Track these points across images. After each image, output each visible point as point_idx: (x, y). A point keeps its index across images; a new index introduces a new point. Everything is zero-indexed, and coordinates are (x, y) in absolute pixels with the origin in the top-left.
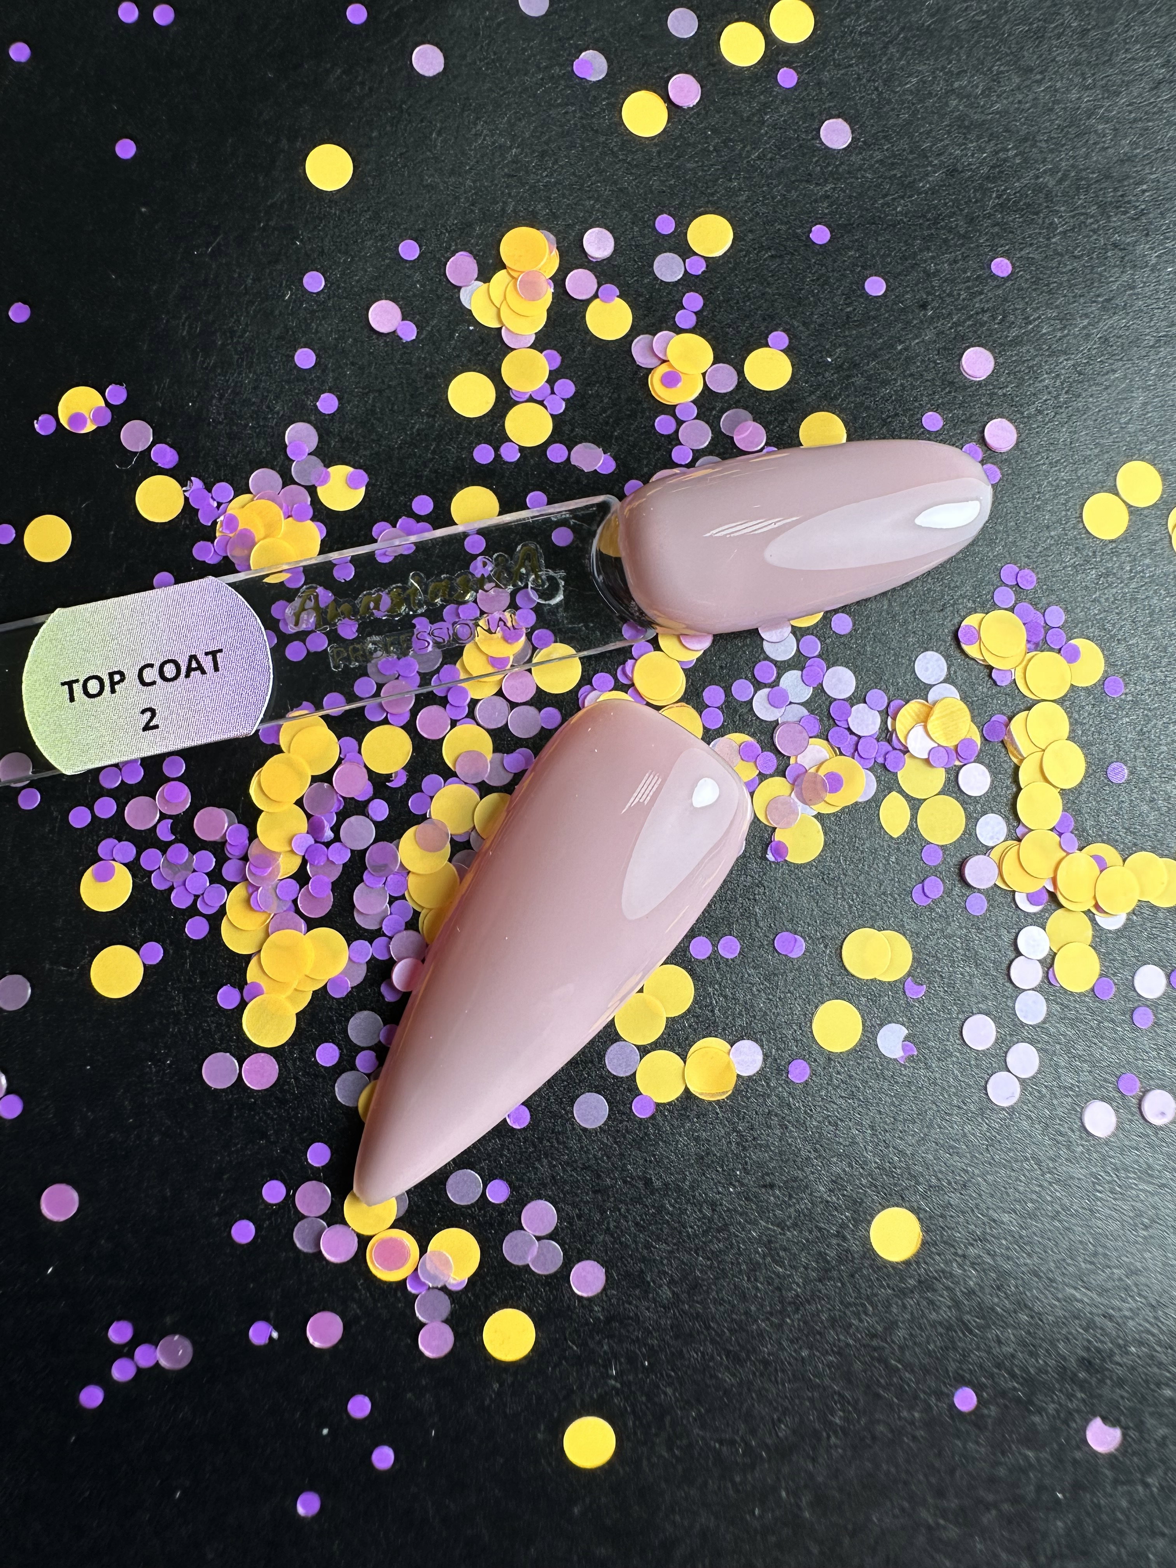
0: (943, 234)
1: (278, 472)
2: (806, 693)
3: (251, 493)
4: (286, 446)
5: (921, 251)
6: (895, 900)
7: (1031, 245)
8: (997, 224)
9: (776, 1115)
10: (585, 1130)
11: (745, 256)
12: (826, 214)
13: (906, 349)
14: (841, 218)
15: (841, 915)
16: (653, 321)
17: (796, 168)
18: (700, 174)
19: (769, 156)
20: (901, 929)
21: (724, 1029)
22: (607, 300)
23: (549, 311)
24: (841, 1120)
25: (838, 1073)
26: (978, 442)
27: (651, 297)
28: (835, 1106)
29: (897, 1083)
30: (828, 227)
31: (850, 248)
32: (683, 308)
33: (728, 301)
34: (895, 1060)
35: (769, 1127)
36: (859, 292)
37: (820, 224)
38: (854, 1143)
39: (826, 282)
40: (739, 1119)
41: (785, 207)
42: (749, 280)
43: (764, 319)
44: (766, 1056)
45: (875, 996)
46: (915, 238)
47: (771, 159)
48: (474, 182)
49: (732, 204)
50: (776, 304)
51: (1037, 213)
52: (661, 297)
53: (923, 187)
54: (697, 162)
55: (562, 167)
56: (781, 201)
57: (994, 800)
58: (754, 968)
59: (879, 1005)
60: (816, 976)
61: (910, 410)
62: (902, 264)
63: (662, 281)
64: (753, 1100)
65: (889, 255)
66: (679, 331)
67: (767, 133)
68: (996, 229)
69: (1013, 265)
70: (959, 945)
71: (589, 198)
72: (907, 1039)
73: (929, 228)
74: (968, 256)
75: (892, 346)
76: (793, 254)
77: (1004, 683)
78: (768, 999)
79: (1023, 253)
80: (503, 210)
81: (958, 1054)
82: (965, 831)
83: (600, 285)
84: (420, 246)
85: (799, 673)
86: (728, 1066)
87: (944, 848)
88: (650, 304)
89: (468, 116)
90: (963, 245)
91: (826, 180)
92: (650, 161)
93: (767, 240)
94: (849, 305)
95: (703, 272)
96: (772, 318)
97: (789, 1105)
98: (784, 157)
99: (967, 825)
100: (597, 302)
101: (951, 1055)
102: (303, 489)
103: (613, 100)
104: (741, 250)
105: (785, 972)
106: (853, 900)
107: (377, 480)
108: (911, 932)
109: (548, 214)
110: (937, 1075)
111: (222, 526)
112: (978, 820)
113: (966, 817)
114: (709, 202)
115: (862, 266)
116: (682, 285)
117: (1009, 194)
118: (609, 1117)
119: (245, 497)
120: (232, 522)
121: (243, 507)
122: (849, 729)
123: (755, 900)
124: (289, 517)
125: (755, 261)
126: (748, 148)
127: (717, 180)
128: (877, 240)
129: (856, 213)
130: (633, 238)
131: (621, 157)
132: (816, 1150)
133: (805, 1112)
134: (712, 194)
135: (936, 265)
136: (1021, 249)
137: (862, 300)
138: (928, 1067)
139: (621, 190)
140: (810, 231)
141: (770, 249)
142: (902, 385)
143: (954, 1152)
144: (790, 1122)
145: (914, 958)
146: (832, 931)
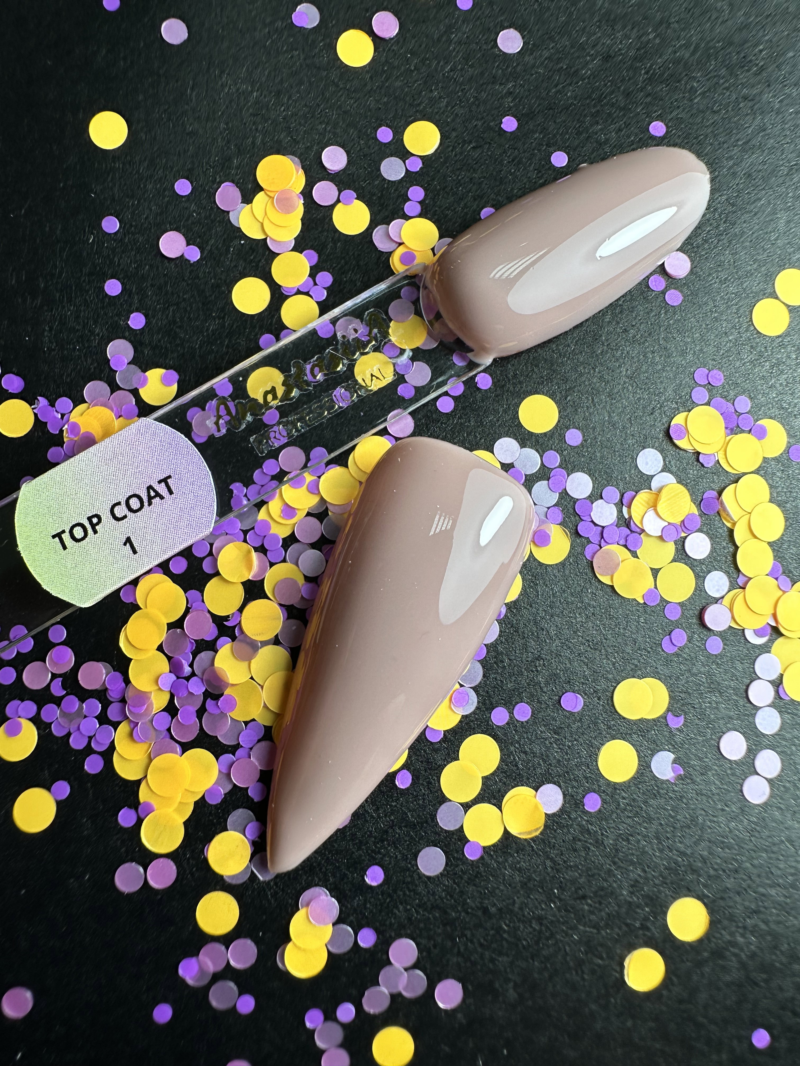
0: (607, 110)
1: (106, 382)
2: (554, 498)
3: (86, 402)
4: (109, 360)
5: (592, 126)
6: (649, 652)
7: (678, 107)
8: (649, 95)
9: (579, 840)
10: (429, 878)
11: (452, 151)
14: (524, 108)
15: (607, 671)
20: (656, 675)
21: (528, 779)
22: (348, 203)
23: (302, 220)
24: (632, 836)
25: (624, 798)
26: (659, 273)
27: (382, 195)
28: (625, 826)
30: (515, 117)
31: (534, 132)
32: (409, 200)
33: (444, 189)
34: (668, 780)
36: (547, 167)
38: (644, 853)
39: (520, 162)
40: (551, 848)
43: (475, 200)
45: (644, 732)
46: (585, 116)
49: (436, 110)
51: (679, 82)
53: (585, 73)
56: (473, 103)
57: (715, 560)
58: (545, 726)
59: (648, 738)
60: (596, 724)
62: (578, 139)
63: (389, 181)
64: (559, 831)
65: (567, 133)
68: (649, 99)
69: (666, 125)
70: (704, 680)
72: (674, 762)
73: (595, 106)
74: (629, 124)
77: (709, 464)
79: (672, 115)
80: (253, 143)
81: (716, 768)
83: (340, 192)
84: (191, 183)
85: (546, 482)
86: (536, 807)
87: (681, 604)
88: (382, 201)
89: (215, 71)
90: (624, 115)
91: (508, 80)
92: (365, 85)
93: (467, 134)
94: (540, 177)
97: (588, 832)
99: (697, 583)
101: (710, 770)
102: (127, 393)
103: (328, 41)
104: (449, 147)
105: (569, 725)
106: (615, 658)
107: (185, 377)
108: (665, 675)
109: (289, 141)
111: (67, 432)
112: (705, 578)
113: (695, 576)
114: (417, 111)
115: (547, 145)
117: (655, 70)
118: (447, 864)
119: (82, 407)
120: (75, 428)
121: (82, 415)
122: (592, 521)
123: (537, 671)
124: (120, 417)
125: (461, 153)
127: (421, 92)
128: (555, 122)
130: (361, 149)
132: (615, 863)
133: (602, 834)
136: (672, 112)
137: (550, 172)
138: (694, 782)
139: (345, 112)
140: (501, 123)
143: (725, 846)
144: (590, 844)
145: (670, 697)
146: (602, 685)
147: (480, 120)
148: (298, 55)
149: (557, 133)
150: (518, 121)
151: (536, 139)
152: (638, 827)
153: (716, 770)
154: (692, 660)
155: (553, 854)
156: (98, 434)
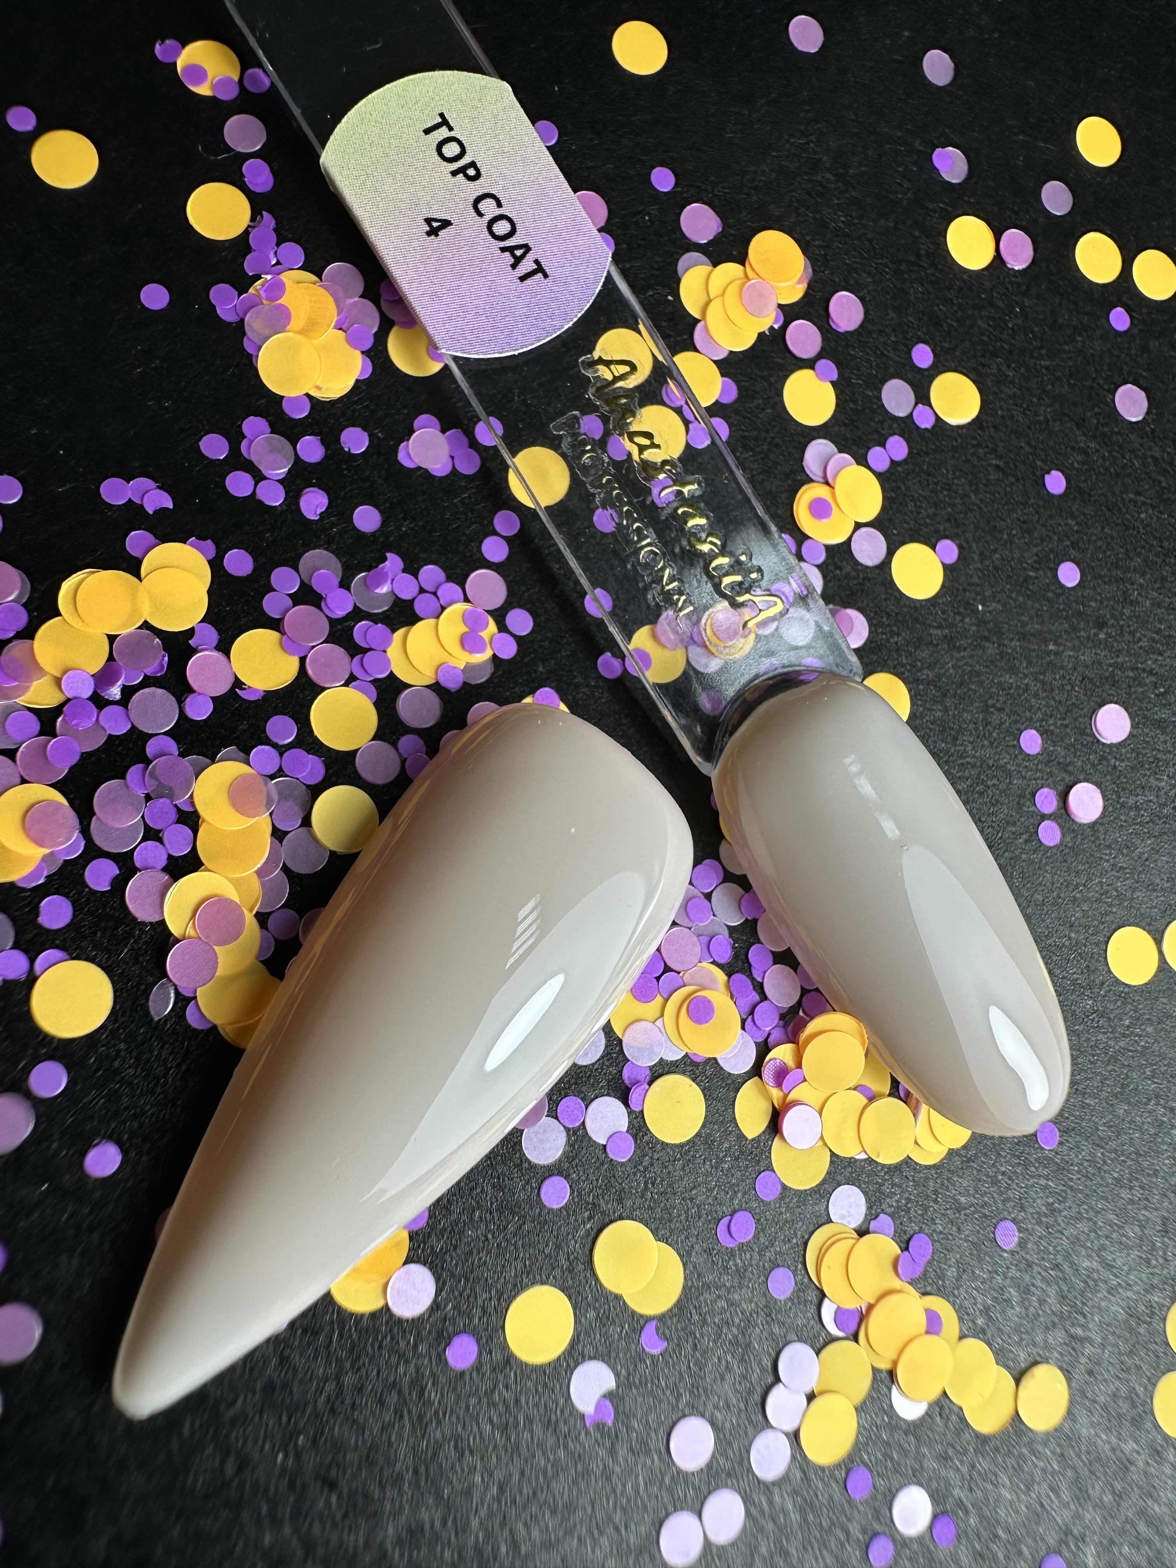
1: (364, 278)
3: (321, 278)
5: (1135, 570)
12: (1073, 468)
13: (1056, 653)
14: (1084, 482)
15: (630, 1192)
16: (848, 435)
17: (1075, 404)
18: (985, 338)
19: (1059, 374)
20: (685, 1257)
22: (820, 378)
24: (472, 1453)
25: (507, 1387)
26: (1059, 793)
27: (863, 411)
28: (475, 1428)
29: (566, 1446)
30: (1068, 481)
31: (1073, 516)
32: (884, 446)
33: (929, 474)
35: (381, 1402)
36: (1052, 565)
37: (1062, 472)
38: (466, 1493)
39: (1029, 531)
41: (1041, 431)
42: (961, 471)
43: (949, 520)
44: (435, 1307)
46: (1139, 555)
47: (1058, 378)
48: (771, 171)
49: (996, 389)
50: (969, 515)
52: (871, 420)
54: (990, 325)
55: (864, 226)
56: (1039, 422)
60: (558, 1247)
62: (1109, 570)
63: (883, 405)
65: (1104, 552)
66: (864, 463)
67: (1069, 352)
71: (869, 274)
72: (609, 1396)
75: (1046, 641)
76: (1018, 480)
78: (486, 1237)
82: (819, 1186)
83: (821, 355)
87: (785, 1190)
88: (855, 417)
89: (808, 111)
91: (1095, 437)
92: (948, 289)
93: (1004, 447)
94: (1034, 569)
95: (926, 429)
96: (956, 527)
98: (1071, 386)
99: (824, 1181)
100: (809, 371)
101: (648, 1454)
102: (378, 314)
103: (950, 209)
104: (973, 436)
105: (525, 1216)
108: (695, 1267)
110: (617, 1470)
111: (263, 285)
112: (839, 1185)
114: (975, 367)
115: (1072, 543)
116: (899, 425)
119: (311, 278)
120: (278, 289)
121: (298, 283)
124: (340, 329)
125: (980, 459)
126: (1044, 352)
127: (997, 357)
128: (1102, 528)
129: (1101, 488)
130: (885, 343)
131: (922, 264)
132: (416, 1473)
133: (436, 1413)
134: (984, 366)
135: (1139, 594)
137: (1049, 574)
138: (612, 1450)
140: (1048, 472)
141: (1001, 458)
145: (679, 1301)
146: (608, 1204)
147: (1031, 446)
148: (909, 189)
149: (1095, 542)
150: (1067, 488)
151: (1066, 524)
152: (491, 1449)
153: (653, 1461)
154: (742, 1278)
156: (297, 323)
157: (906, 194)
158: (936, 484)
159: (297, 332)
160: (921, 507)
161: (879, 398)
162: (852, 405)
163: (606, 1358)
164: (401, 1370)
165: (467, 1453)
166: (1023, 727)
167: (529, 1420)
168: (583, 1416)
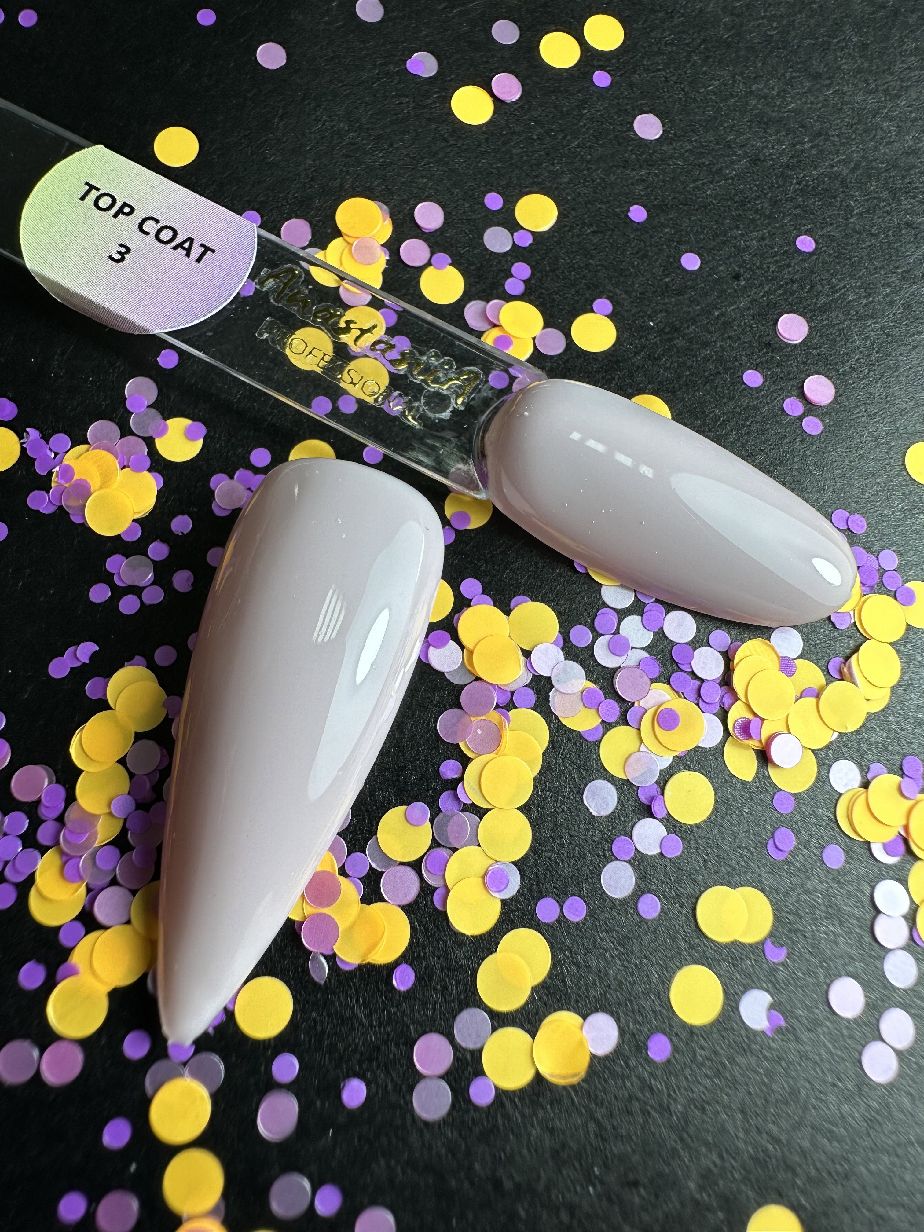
0: (751, 215)
1: (116, 423)
2: (648, 638)
3: (88, 443)
4: (126, 399)
5: (731, 229)
6: (752, 853)
7: (832, 224)
8: (799, 206)
9: (637, 1099)
10: (425, 1123)
11: (569, 231)
12: (642, 196)
13: (722, 315)
14: (656, 199)
15: (696, 870)
16: (484, 287)
17: (613, 155)
18: (525, 158)
19: (589, 144)
20: (758, 885)
21: (577, 1002)
22: (440, 267)
23: (385, 273)
24: (708, 1104)
25: (702, 1048)
26: (798, 397)
27: (482, 266)
28: (701, 1088)
29: (766, 1058)
30: (644, 206)
31: (665, 226)
32: (512, 276)
33: (554, 270)
35: (630, 1113)
36: (675, 267)
37: (637, 204)
38: (723, 1130)
39: (645, 256)
40: (597, 1105)
41: (604, 188)
42: (573, 252)
43: (589, 288)
44: (622, 1032)
45: (737, 960)
46: (725, 218)
47: (590, 147)
48: (314, 160)
49: (556, 185)
50: (600, 274)
51: (834, 198)
52: (491, 266)
53: (730, 173)
54: (522, 148)
55: (397, 149)
56: (600, 184)
57: (845, 745)
58: (607, 932)
59: (742, 969)
60: (674, 939)
61: (731, 368)
62: (714, 240)
63: (492, 252)
64: (610, 1082)
65: (702, 232)
66: (509, 298)
67: (585, 125)
68: (798, 211)
69: (816, 241)
70: (820, 901)
71: (422, 177)
72: (772, 1007)
73: (737, 209)
74: (774, 234)
75: (710, 313)
76: (613, 230)
77: (843, 625)
78: (624, 966)
79: (825, 231)
80: (341, 185)
82: (817, 778)
83: (432, 253)
84: (262, 217)
85: (640, 617)
86: (581, 1045)
87: (797, 796)
88: (481, 272)
89: (309, 104)
90: (769, 224)
91: (641, 166)
92: (479, 146)
93: (588, 217)
94: (667, 276)
95: (530, 245)
96: (597, 287)
97: (651, 1089)
98: (602, 146)
99: (819, 772)
100: (430, 269)
101: (822, 1025)
102: (141, 440)
103: (443, 94)
104: (565, 226)
105: (640, 935)
106: (707, 855)
107: (215, 433)
108: (769, 887)
109: (384, 189)
110: (808, 1048)
111: (57, 476)
112: (831, 766)
113: (819, 764)
114: (534, 183)
115: (678, 242)
116: (511, 255)
117: (808, 181)
119: (82, 448)
120: (68, 471)
121: (80, 457)
122: (693, 673)
123: (605, 856)
124: (125, 467)
125: (578, 236)
126: (569, 137)
127: (541, 164)
128: (690, 219)
129: (669, 195)
130: (464, 212)
131: (452, 142)
132: (682, 1140)
133: (669, 1095)
134: (537, 177)
135: (745, 241)
136: (823, 228)
137: (678, 273)
138: (797, 1039)
139: (452, 170)
140: (628, 211)
141: (592, 225)
142: (721, 346)
143: (832, 1137)
144: (652, 1107)
145: (775, 916)
146: (687, 889)
147: (605, 203)
148: (408, 102)
149: (691, 231)
150: (647, 212)
151: (666, 233)
152: (719, 1092)
153: (828, 1027)
154: (805, 872)
155: (600, 1113)
156: (94, 483)
157: (408, 107)
158: (563, 272)
159: (99, 489)
160: (564, 294)
161: (487, 249)
162: (472, 268)
163: (753, 985)
164: (628, 1084)
165: (706, 1106)
166: (740, 373)
167: (731, 1059)
168: (763, 1032)
